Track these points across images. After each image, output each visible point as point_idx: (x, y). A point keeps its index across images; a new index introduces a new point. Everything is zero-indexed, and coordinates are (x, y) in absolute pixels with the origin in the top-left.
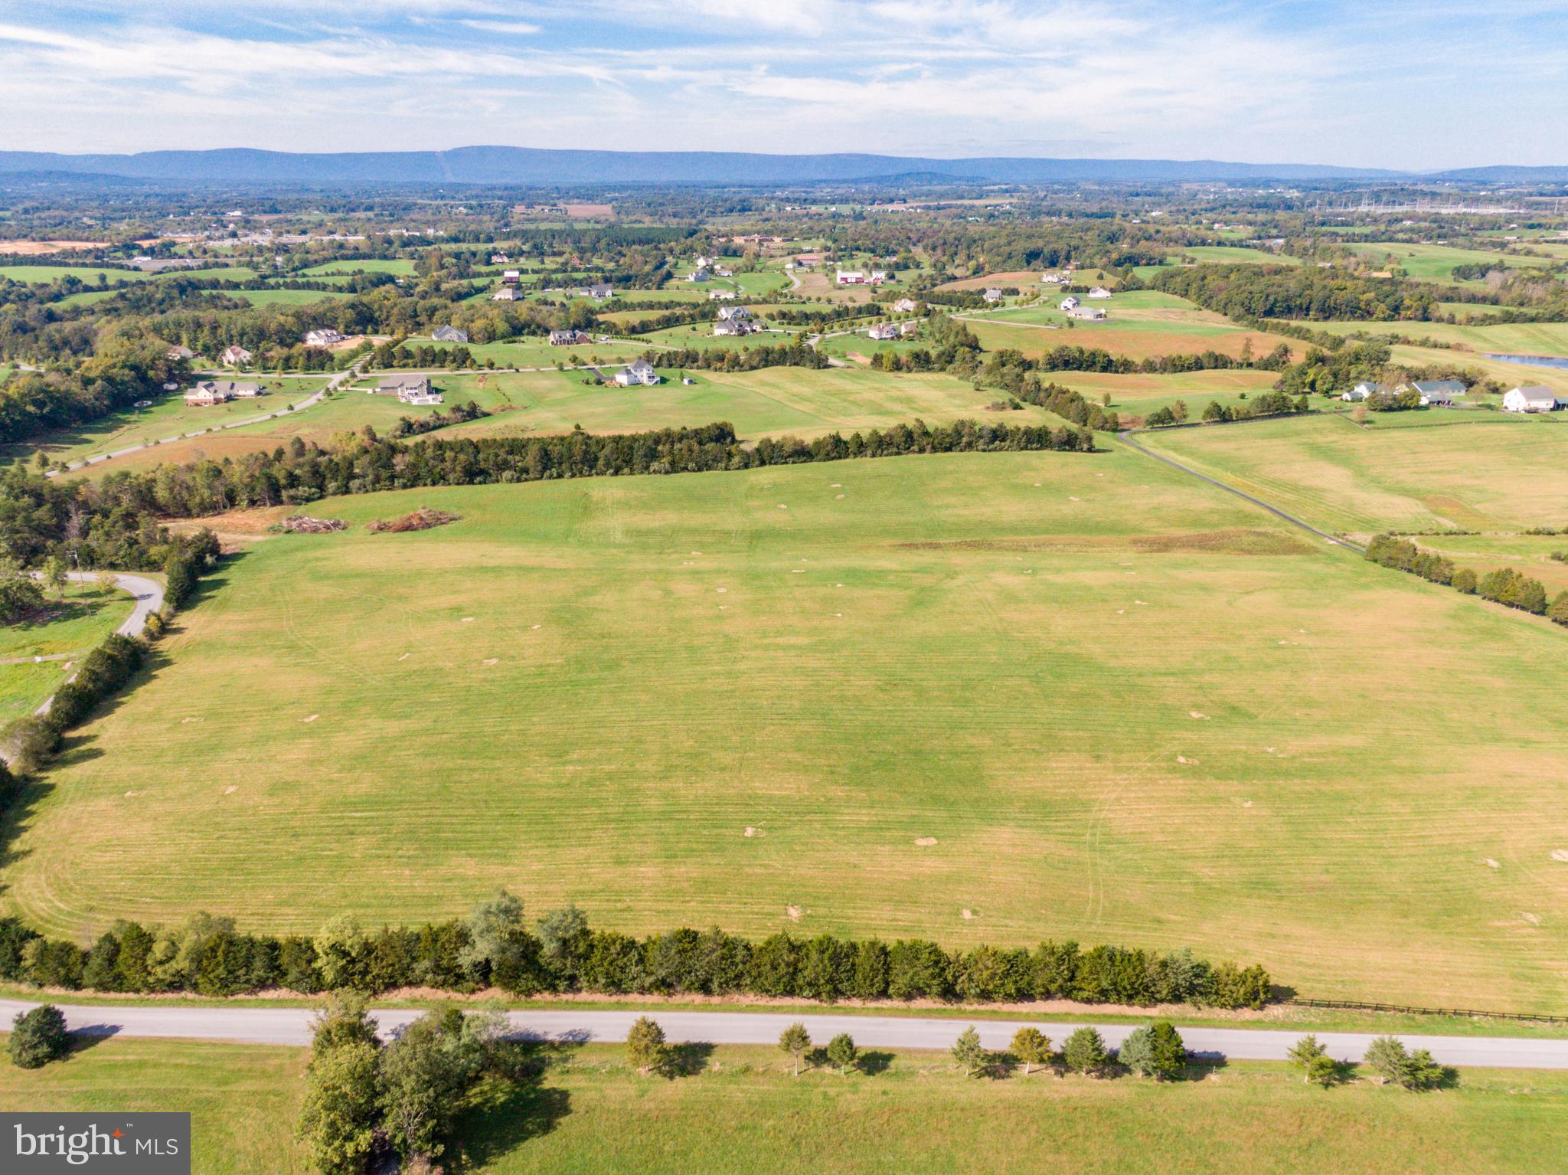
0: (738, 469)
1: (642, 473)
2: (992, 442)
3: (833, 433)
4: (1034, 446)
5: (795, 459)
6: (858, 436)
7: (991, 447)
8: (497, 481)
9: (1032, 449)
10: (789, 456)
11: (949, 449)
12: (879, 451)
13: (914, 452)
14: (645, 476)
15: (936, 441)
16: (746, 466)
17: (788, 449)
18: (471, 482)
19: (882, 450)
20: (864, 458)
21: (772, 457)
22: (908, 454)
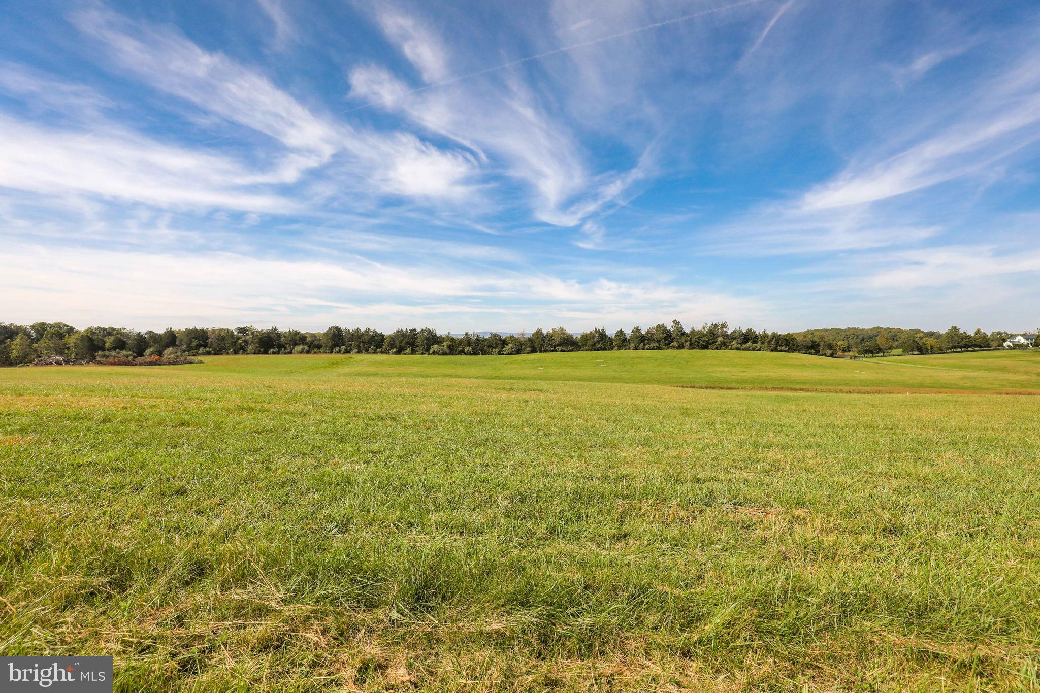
0: (511, 354)
1: (423, 354)
2: (746, 342)
3: (600, 328)
4: (783, 348)
5: (564, 349)
6: (621, 332)
7: (744, 346)
8: (291, 353)
9: (781, 351)
10: (558, 345)
11: (705, 347)
12: (641, 346)
13: (674, 347)
14: (425, 357)
15: (693, 340)
16: (518, 352)
17: (558, 340)
18: (266, 352)
19: (644, 345)
20: (627, 351)
21: (542, 345)
22: (669, 348)
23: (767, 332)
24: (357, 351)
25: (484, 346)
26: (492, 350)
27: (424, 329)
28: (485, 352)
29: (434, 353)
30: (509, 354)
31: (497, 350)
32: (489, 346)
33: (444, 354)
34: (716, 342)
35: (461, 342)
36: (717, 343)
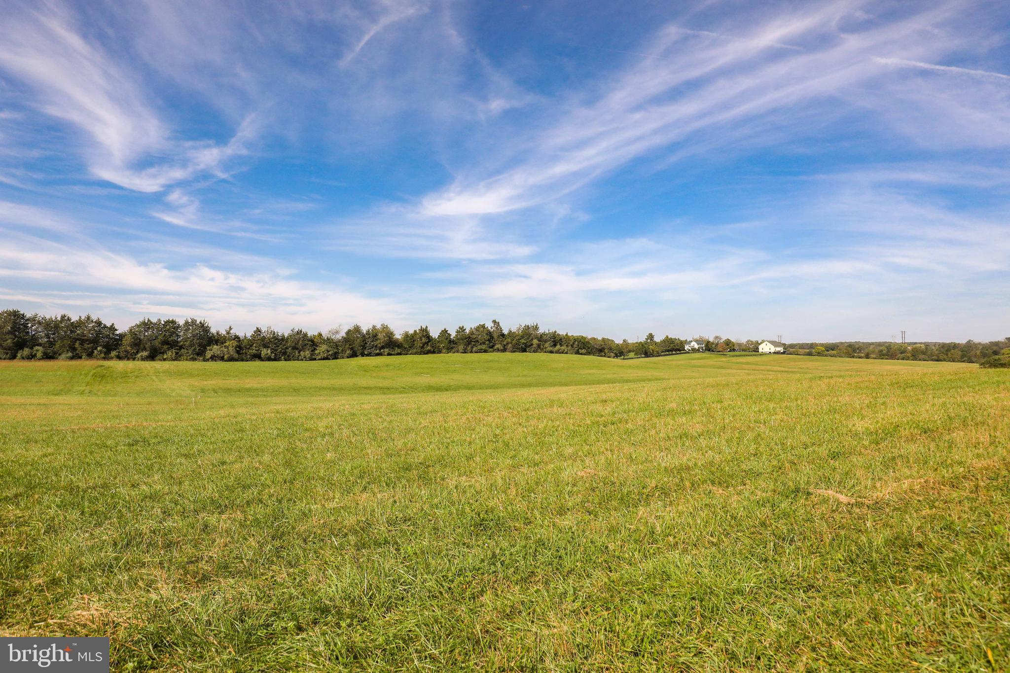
1: (193, 359)
2: (555, 345)
3: (423, 327)
4: (583, 351)
6: (445, 332)
7: (555, 349)
9: (582, 354)
10: (383, 347)
11: (524, 350)
12: (469, 348)
13: (498, 350)
14: (198, 365)
15: (513, 342)
16: (335, 356)
19: (472, 347)
20: (456, 354)
21: (364, 348)
22: (493, 351)
23: (569, 334)
24: (70, 354)
25: (287, 348)
26: (299, 352)
27: (190, 321)
28: (288, 356)
29: (213, 358)
30: (324, 359)
31: (308, 353)
32: (294, 348)
33: (231, 359)
34: (532, 345)
35: (251, 343)
36: (534, 346)
